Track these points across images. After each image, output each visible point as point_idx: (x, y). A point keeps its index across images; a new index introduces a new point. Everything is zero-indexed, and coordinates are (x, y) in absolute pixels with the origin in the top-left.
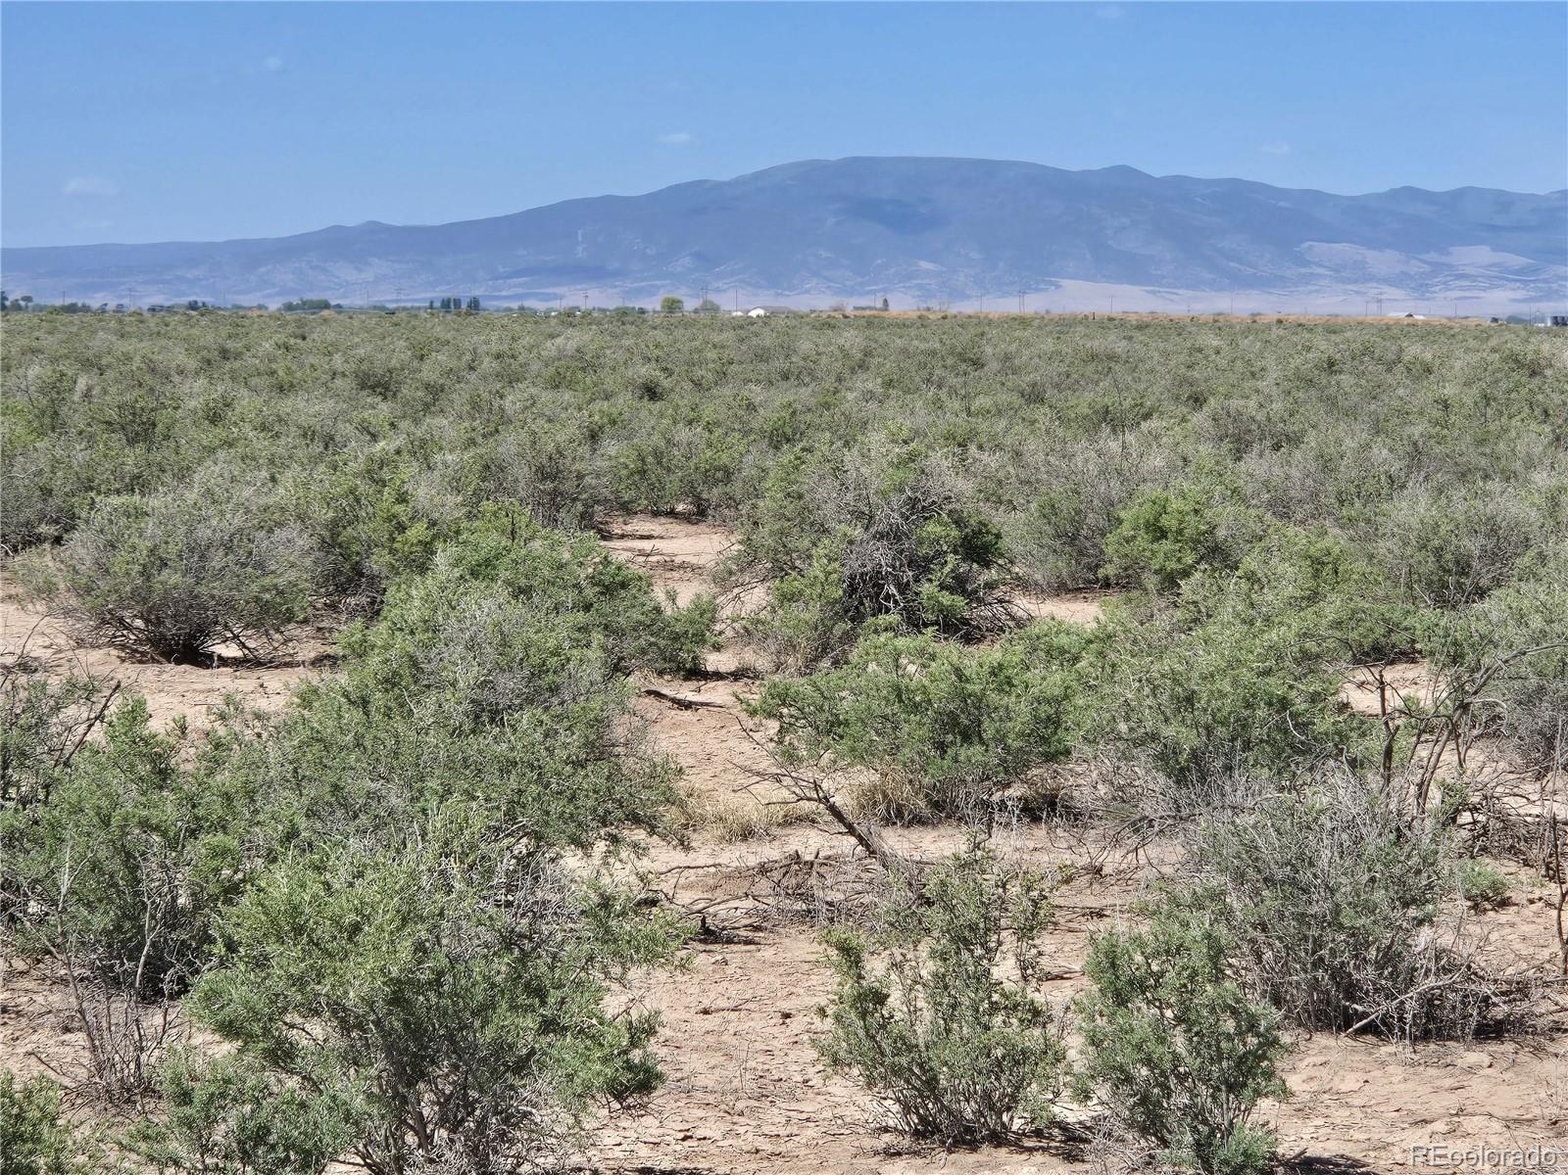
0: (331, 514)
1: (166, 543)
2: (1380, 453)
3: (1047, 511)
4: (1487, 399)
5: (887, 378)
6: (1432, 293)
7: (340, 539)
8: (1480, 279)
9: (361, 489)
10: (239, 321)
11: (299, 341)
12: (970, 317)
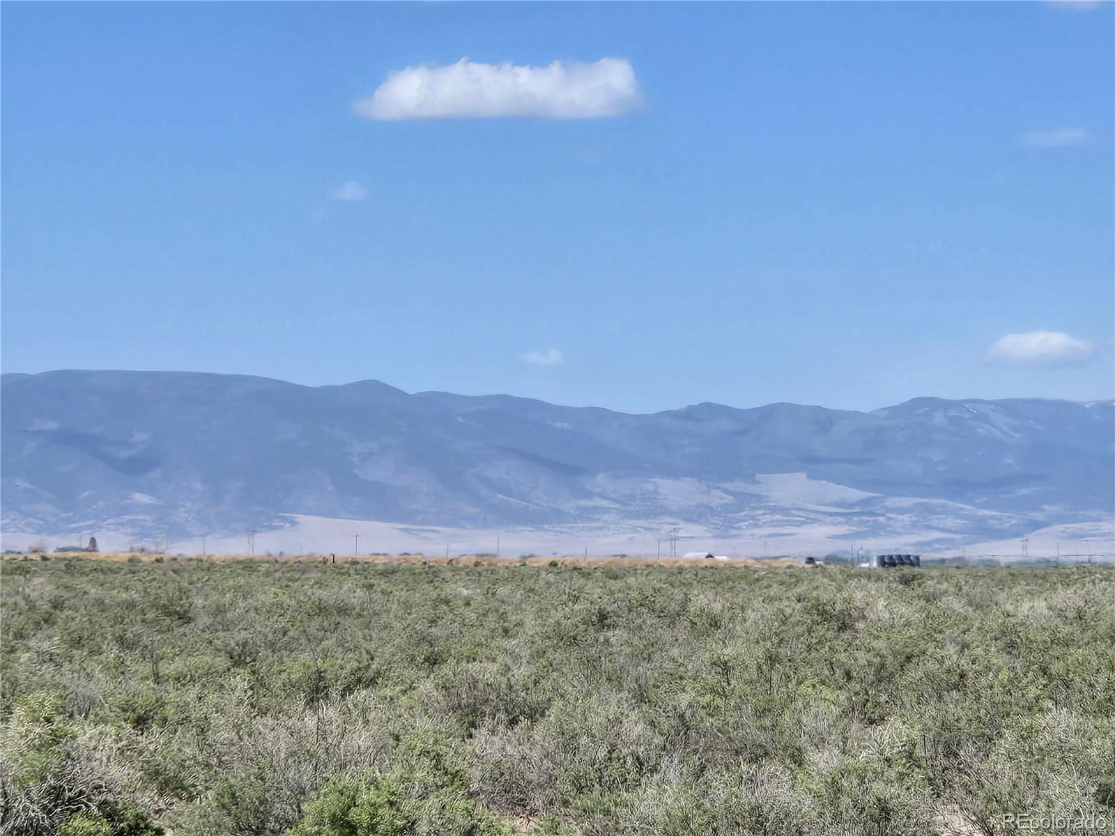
2: (634, 726)
3: (226, 800)
4: (772, 659)
5: (75, 635)
6: (736, 529)
8: (795, 512)
12: (191, 560)
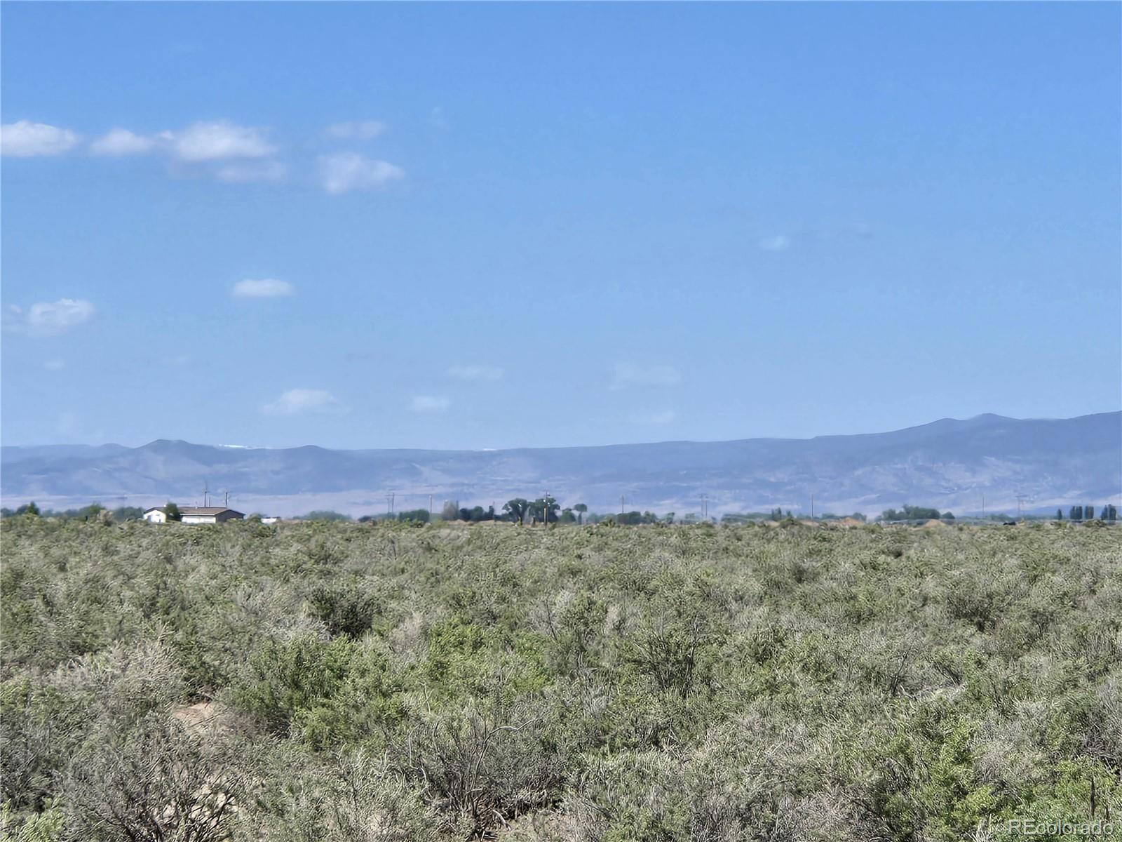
0: (876, 776)
1: (672, 812)
7: (887, 806)
9: (914, 746)
10: (825, 534)
11: (890, 559)
